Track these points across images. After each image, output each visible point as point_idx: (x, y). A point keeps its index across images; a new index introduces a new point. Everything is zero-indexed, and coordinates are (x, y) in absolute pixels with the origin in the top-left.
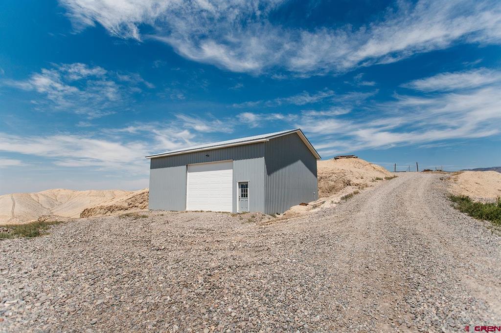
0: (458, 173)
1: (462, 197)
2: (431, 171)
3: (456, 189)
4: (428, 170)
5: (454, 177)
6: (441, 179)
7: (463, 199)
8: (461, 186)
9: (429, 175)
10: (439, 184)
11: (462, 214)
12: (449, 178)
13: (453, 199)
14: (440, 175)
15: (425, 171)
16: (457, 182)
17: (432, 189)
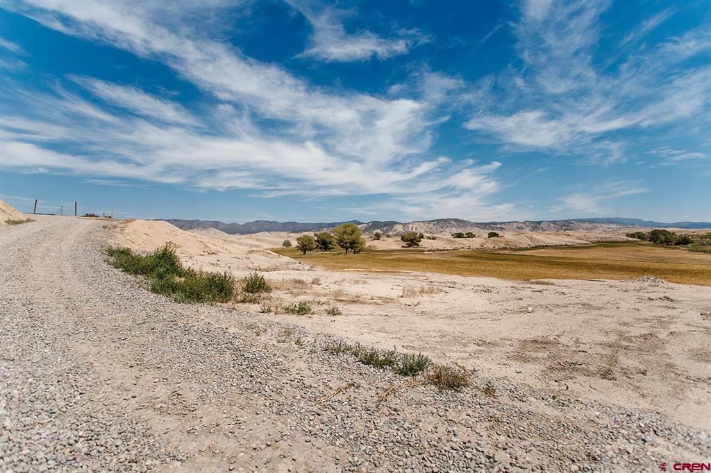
0: (128, 221)
1: (122, 249)
2: (96, 216)
3: (120, 241)
4: (92, 216)
5: (122, 225)
6: (104, 227)
7: (123, 252)
8: (128, 237)
9: (90, 222)
10: (99, 234)
11: (115, 270)
12: (115, 227)
13: (111, 252)
14: (105, 223)
15: (87, 215)
16: (123, 232)
17: (87, 240)
